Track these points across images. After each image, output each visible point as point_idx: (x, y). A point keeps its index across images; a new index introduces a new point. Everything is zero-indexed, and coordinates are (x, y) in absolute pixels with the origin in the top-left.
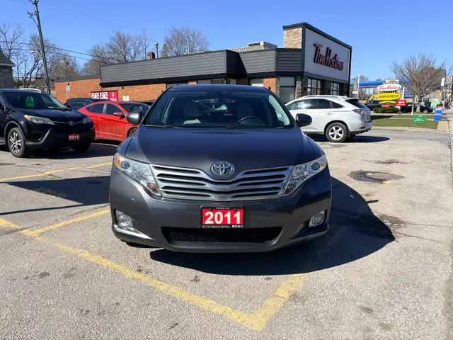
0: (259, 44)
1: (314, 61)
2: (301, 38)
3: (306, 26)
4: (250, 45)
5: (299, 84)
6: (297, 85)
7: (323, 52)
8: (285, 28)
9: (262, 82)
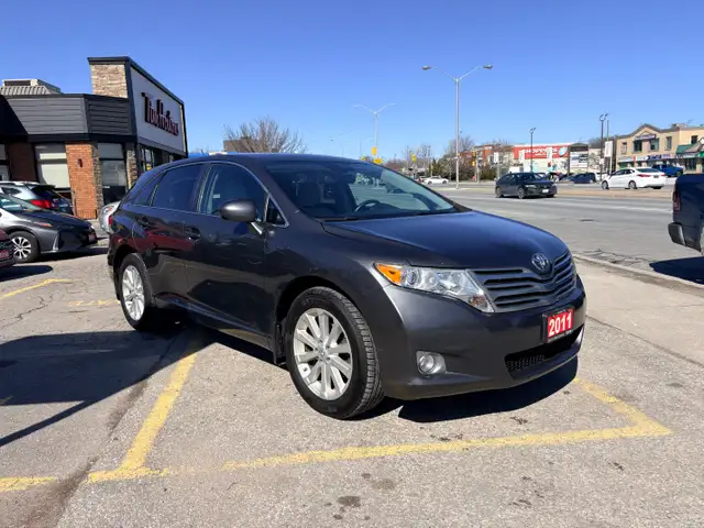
0: (28, 83)
1: (146, 120)
2: (124, 81)
3: (128, 63)
4: (7, 83)
5: (131, 156)
6: (129, 158)
7: (154, 107)
8: (93, 61)
9: (64, 151)
